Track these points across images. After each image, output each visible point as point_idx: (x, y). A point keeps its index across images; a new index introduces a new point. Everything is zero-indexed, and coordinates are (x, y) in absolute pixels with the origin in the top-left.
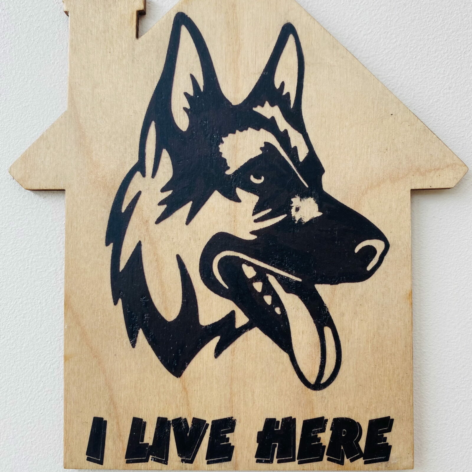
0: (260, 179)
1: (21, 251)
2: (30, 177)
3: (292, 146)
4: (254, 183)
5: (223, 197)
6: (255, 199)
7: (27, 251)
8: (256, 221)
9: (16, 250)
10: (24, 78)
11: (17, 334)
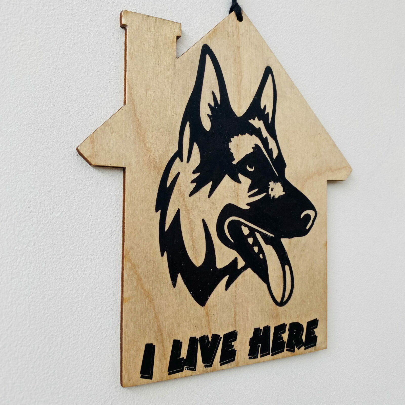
0: (252, 168)
1: (83, 215)
2: (97, 156)
3: (270, 148)
4: (248, 171)
5: (231, 179)
6: (249, 181)
7: (87, 215)
8: (250, 196)
9: (78, 215)
10: (85, 72)
11: (79, 285)
